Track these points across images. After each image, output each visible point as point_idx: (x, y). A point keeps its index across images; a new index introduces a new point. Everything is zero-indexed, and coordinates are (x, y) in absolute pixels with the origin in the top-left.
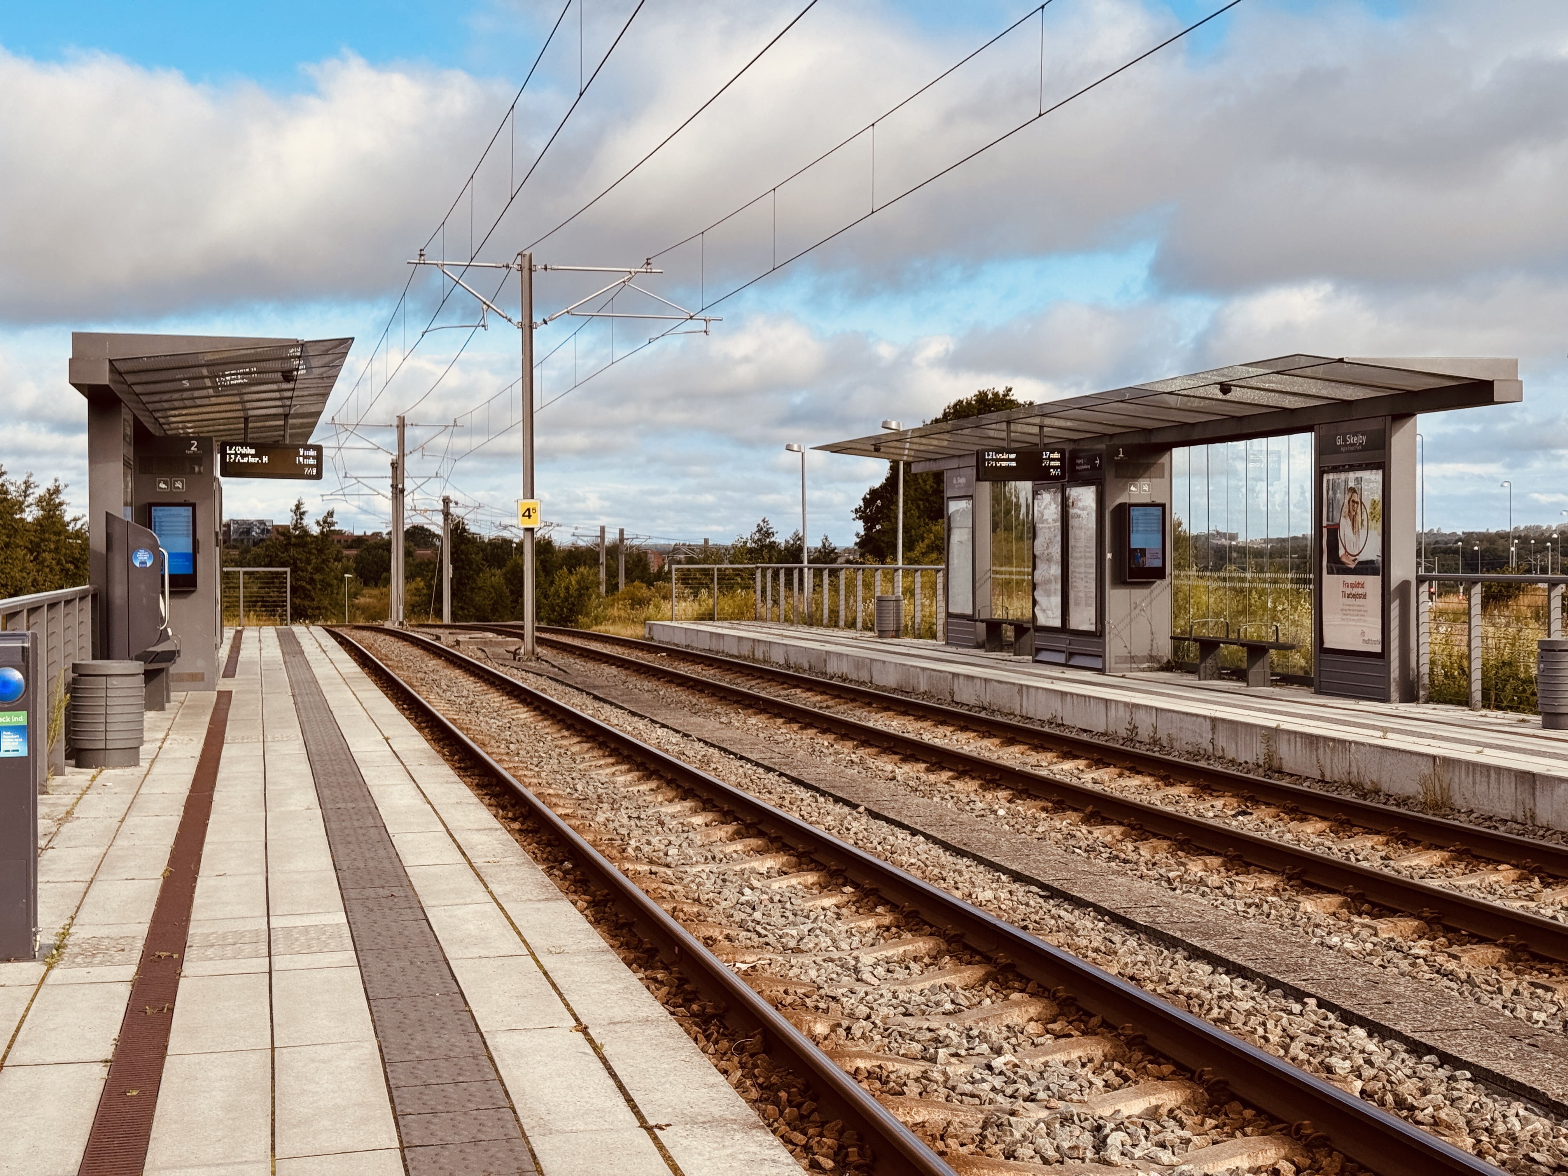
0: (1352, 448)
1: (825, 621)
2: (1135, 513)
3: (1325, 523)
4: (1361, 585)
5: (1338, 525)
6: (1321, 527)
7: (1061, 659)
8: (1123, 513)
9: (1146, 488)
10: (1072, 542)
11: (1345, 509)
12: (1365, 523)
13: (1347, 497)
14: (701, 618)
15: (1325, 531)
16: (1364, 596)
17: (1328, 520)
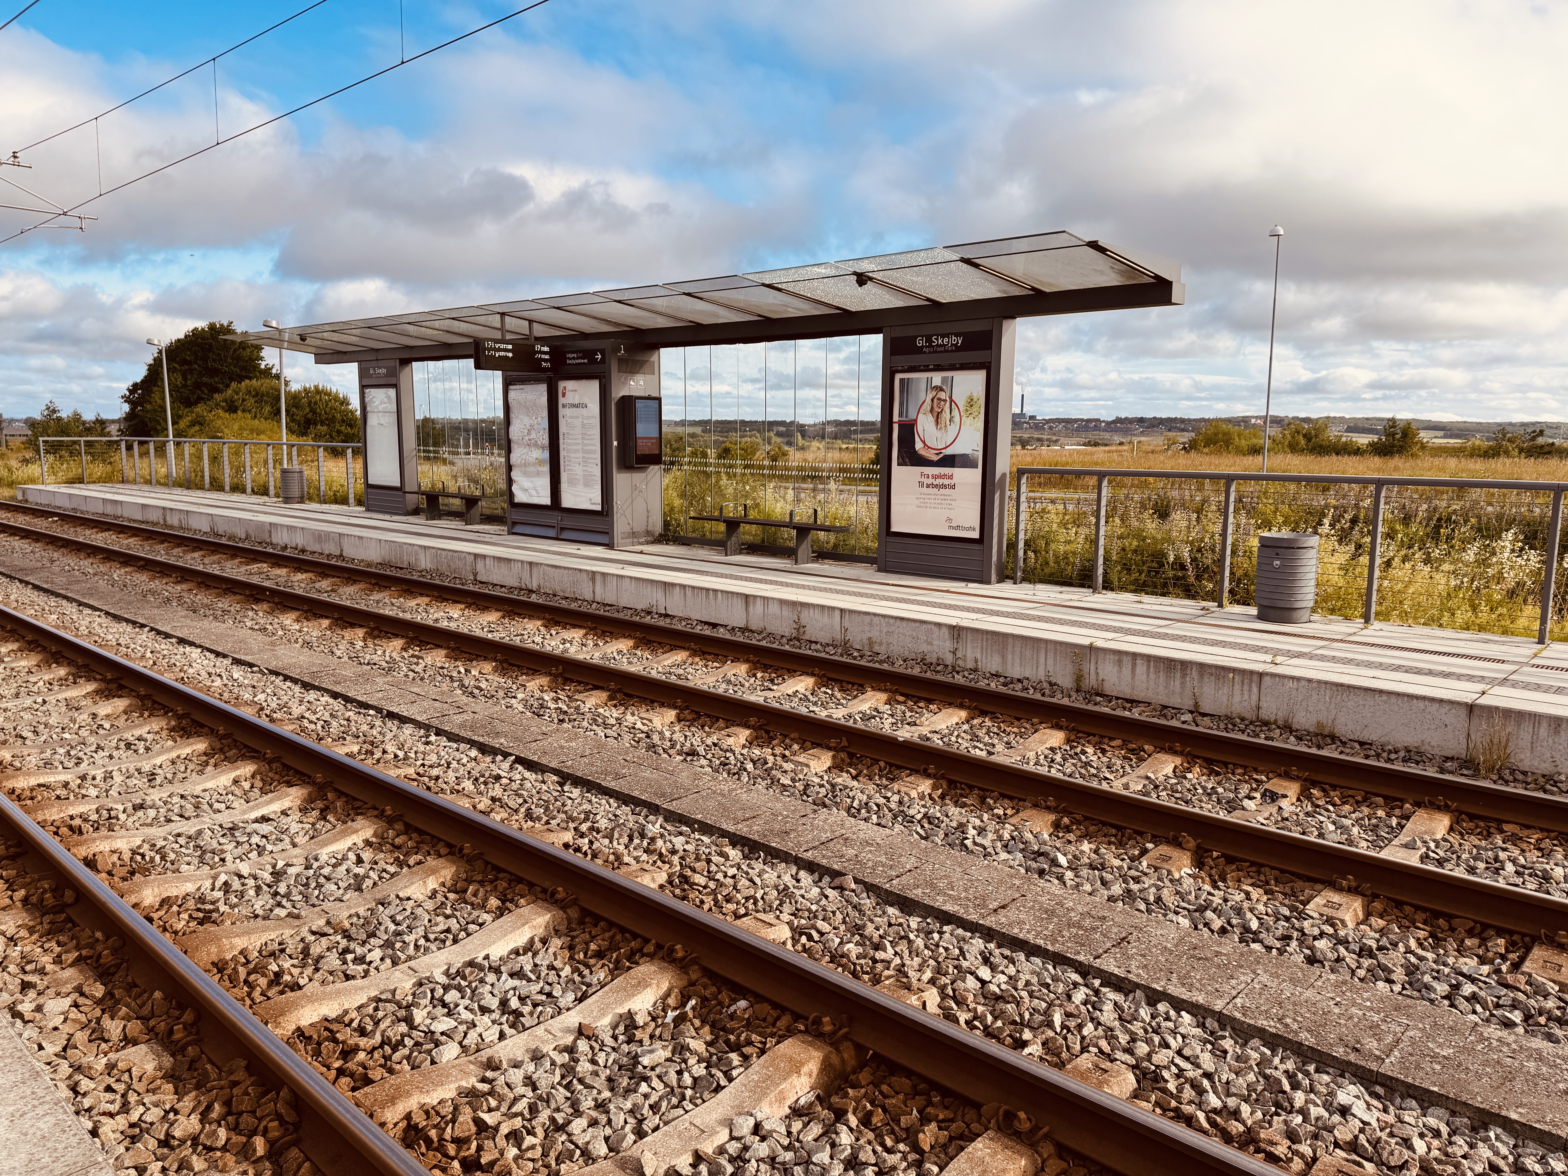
0: (942, 349)
1: (207, 486)
2: (639, 404)
3: (896, 418)
4: (951, 477)
5: (916, 420)
6: (891, 423)
7: (552, 533)
8: (627, 404)
9: (642, 383)
10: (563, 428)
11: (927, 406)
12: (957, 419)
13: (930, 396)
14: (71, 482)
15: (896, 427)
16: (953, 487)
17: (901, 415)
